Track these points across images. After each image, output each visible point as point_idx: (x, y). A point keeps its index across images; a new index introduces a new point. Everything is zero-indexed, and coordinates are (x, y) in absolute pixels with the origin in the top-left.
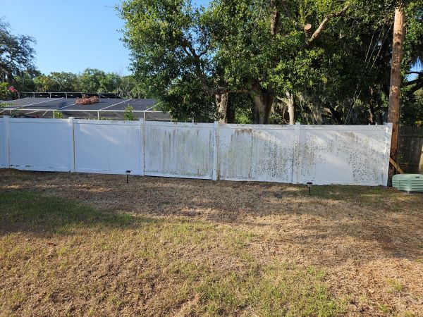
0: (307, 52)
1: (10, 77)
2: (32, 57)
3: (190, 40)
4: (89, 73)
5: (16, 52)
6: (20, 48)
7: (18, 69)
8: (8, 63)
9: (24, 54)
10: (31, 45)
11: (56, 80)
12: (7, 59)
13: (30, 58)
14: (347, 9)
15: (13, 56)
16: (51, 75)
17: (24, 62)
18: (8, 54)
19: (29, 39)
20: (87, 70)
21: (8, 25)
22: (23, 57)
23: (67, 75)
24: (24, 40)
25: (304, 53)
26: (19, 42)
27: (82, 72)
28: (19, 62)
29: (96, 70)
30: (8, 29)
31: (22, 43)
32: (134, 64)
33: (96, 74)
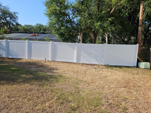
0: (108, 18)
1: (10, 26)
2: (17, 19)
3: (69, 14)
4: (38, 25)
5: (12, 18)
6: (13, 16)
7: (12, 23)
8: (9, 21)
9: (15, 18)
10: (17, 15)
11: (26, 27)
12: (9, 20)
13: (16, 20)
14: (123, 3)
15: (11, 19)
16: (24, 26)
17: (15, 21)
18: (9, 18)
19: (16, 13)
20: (37, 24)
21: (10, 8)
22: (14, 19)
23: (30, 26)
24: (15, 13)
25: (107, 19)
26: (13, 14)
27: (35, 25)
28: (13, 21)
29: (40, 24)
30: (10, 10)
31: (14, 14)
32: (49, 22)
33: (40, 26)
